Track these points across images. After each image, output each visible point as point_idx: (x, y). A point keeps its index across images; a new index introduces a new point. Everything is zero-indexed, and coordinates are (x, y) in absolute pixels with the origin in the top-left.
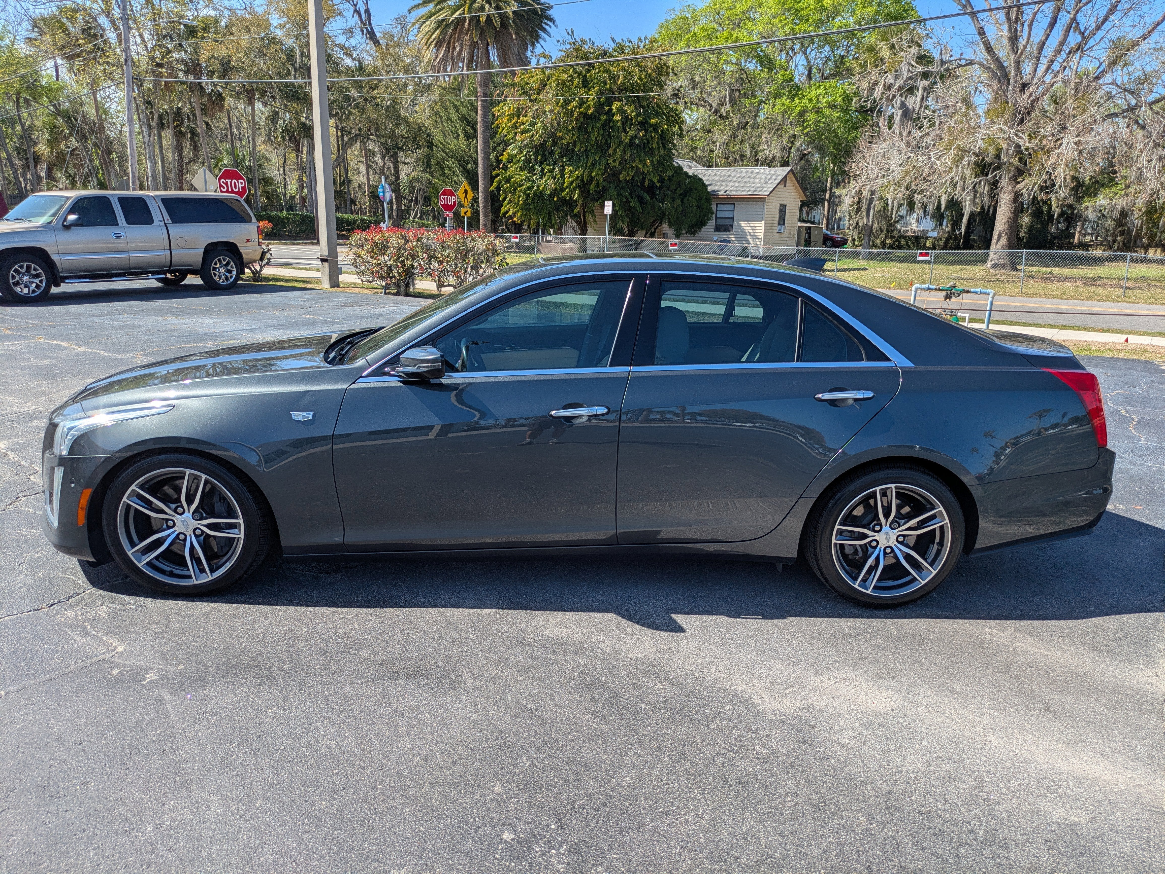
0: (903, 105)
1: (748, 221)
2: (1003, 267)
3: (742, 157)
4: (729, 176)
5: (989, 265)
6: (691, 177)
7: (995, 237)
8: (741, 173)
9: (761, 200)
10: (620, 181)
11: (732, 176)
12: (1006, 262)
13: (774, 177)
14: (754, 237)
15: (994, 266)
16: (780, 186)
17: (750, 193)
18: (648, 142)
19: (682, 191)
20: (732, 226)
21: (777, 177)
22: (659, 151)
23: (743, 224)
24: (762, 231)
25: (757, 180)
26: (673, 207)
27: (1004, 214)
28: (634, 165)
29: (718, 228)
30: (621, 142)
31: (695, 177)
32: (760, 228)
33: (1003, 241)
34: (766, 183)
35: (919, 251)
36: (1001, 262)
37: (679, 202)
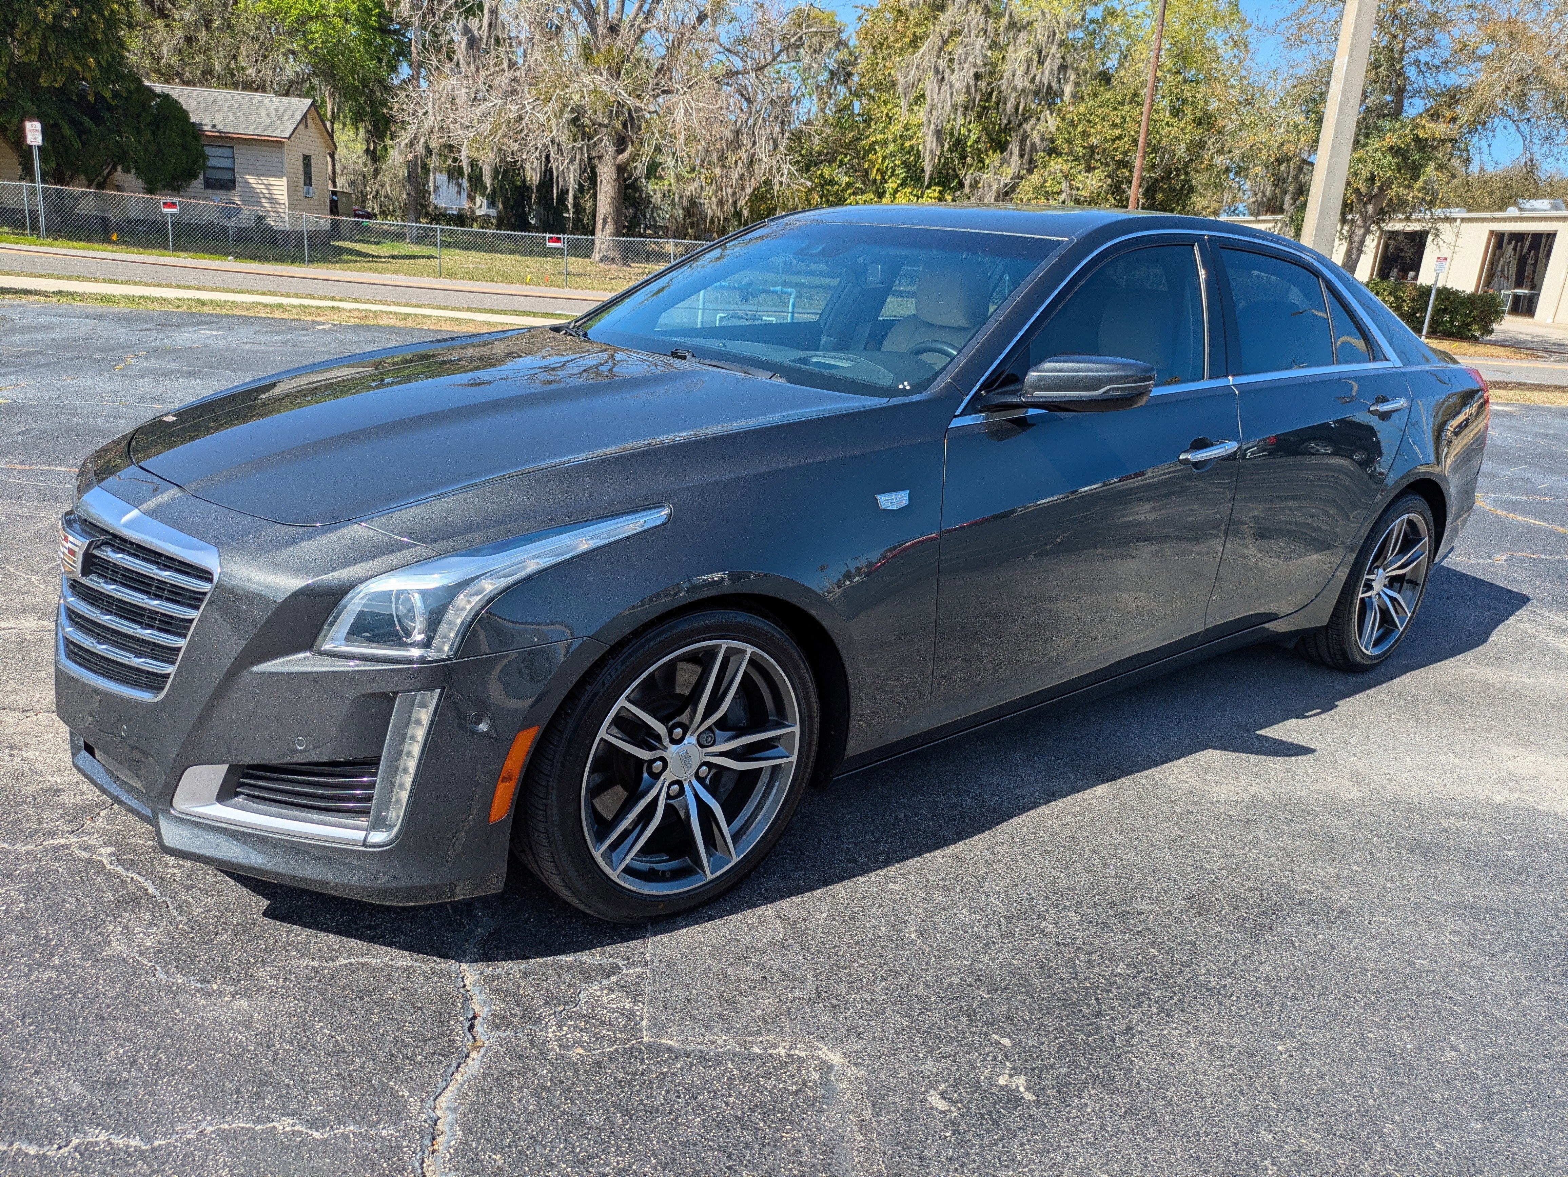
0: (466, 31)
1: (258, 175)
2: (613, 260)
3: (207, 73)
4: (214, 102)
5: (596, 257)
6: (159, 96)
7: (599, 222)
8: (232, 99)
9: (278, 144)
10: (39, 87)
11: (219, 103)
12: (617, 254)
13: (290, 112)
14: (273, 201)
15: (604, 259)
16: (301, 127)
17: (258, 132)
18: (86, 30)
19: (150, 119)
20: (233, 182)
21: (294, 112)
22: (109, 46)
23: (251, 179)
24: (285, 192)
25: (264, 113)
26: (140, 144)
27: (607, 193)
28: (66, 64)
29: (210, 184)
30: (37, 21)
31: (166, 97)
32: (280, 187)
33: (610, 227)
34: (279, 119)
35: (548, 235)
36: (611, 254)
37: (148, 135)
